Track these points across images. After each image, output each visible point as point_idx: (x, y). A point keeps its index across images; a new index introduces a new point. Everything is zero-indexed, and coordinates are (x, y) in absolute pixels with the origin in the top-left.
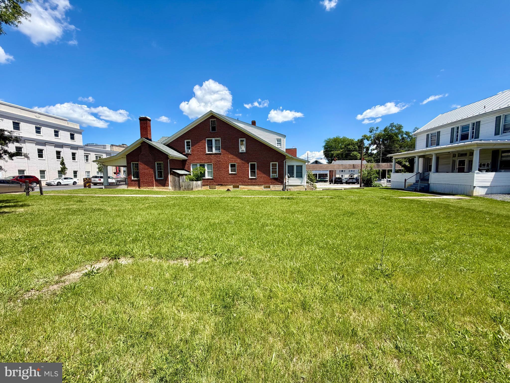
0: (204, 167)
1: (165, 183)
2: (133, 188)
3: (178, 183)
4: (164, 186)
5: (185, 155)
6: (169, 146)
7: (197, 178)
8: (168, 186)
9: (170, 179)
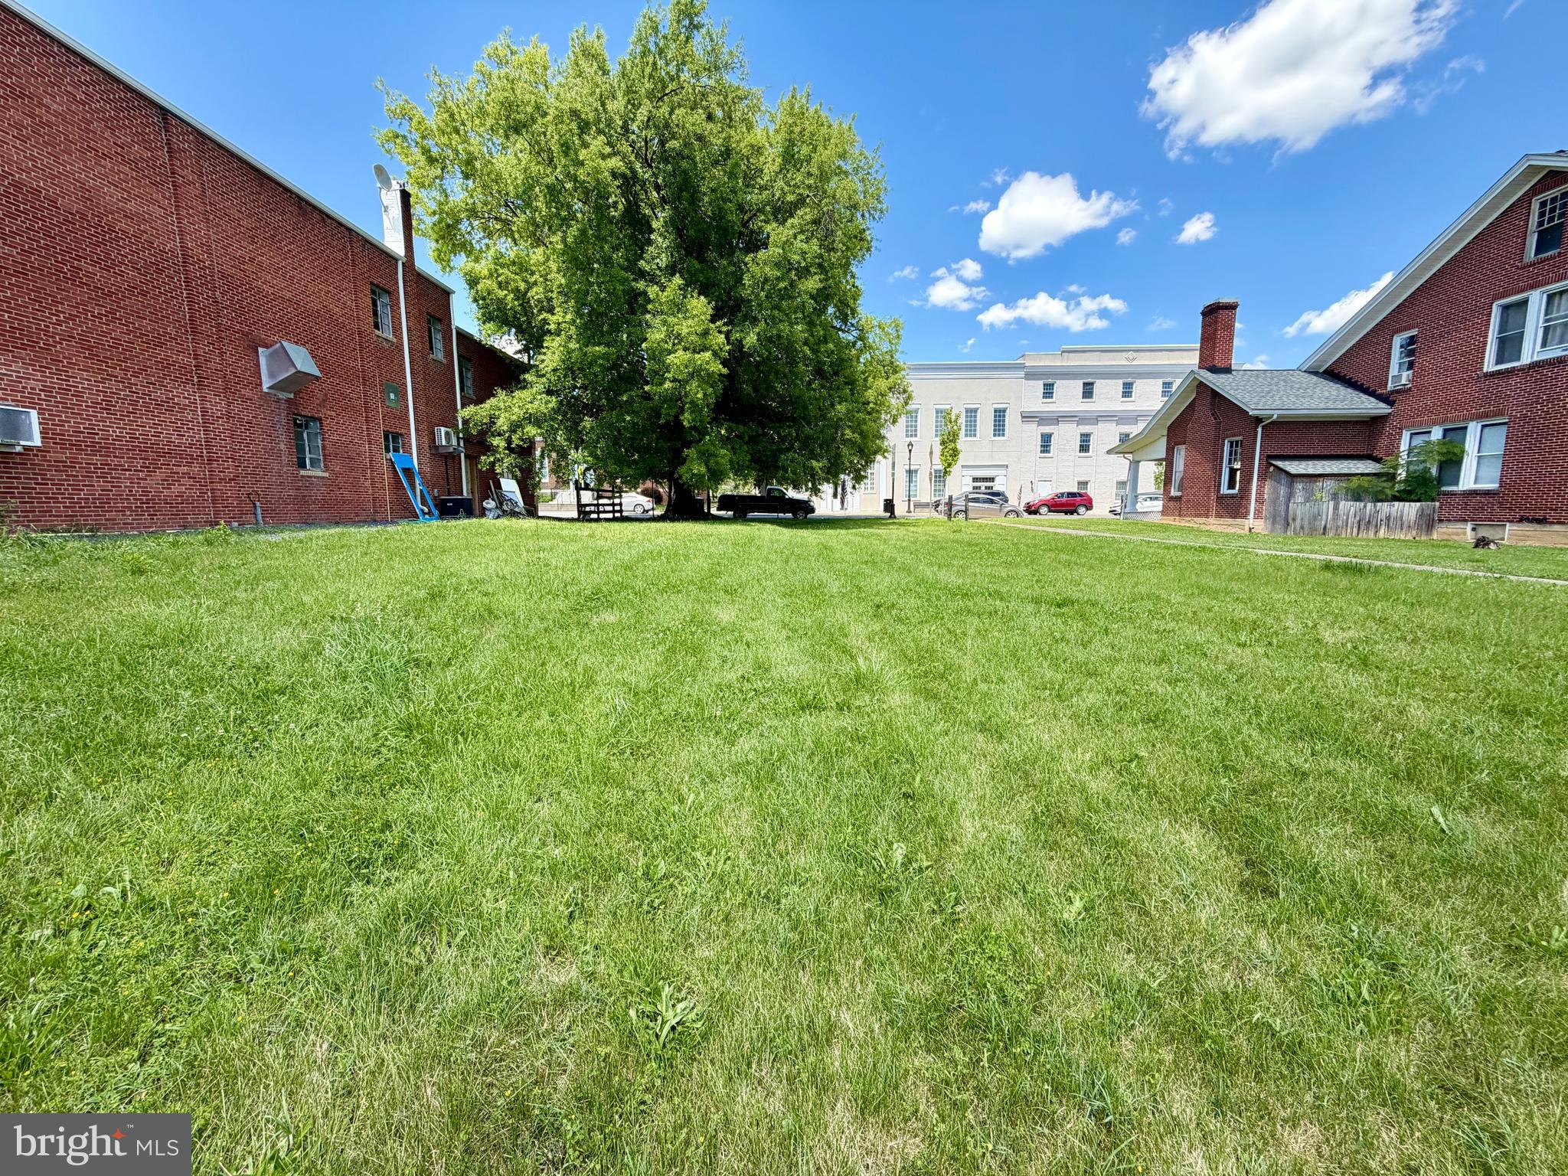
1: (1240, 506)
2: (1168, 520)
3: (1283, 507)
4: (1235, 516)
5: (1381, 398)
6: (1332, 374)
7: (1410, 492)
8: (1245, 516)
9: (1260, 493)
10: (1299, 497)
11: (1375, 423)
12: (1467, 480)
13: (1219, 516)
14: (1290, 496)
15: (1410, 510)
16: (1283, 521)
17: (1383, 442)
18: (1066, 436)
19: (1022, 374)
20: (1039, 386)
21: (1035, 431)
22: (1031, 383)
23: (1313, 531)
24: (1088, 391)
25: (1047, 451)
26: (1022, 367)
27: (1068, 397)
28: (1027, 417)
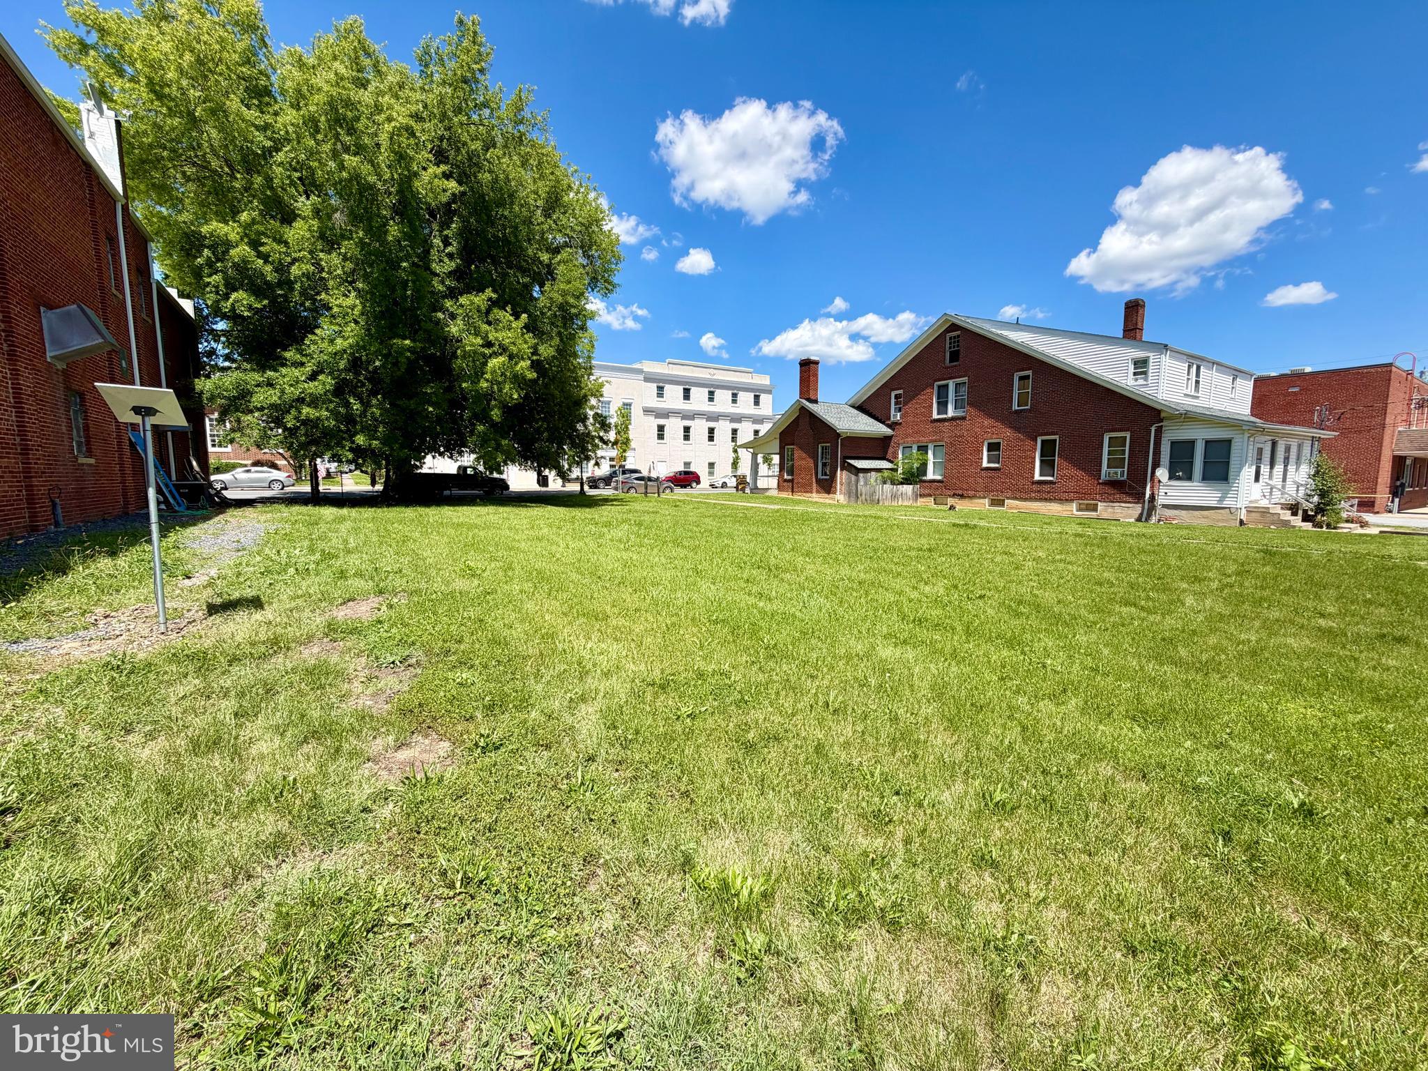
0: (927, 453)
1: (831, 486)
2: (784, 495)
3: (854, 488)
4: (829, 492)
5: (889, 426)
6: (862, 408)
7: (906, 479)
8: (835, 493)
9: (841, 479)
10: (862, 482)
11: (886, 440)
12: (930, 475)
13: (818, 492)
14: (857, 481)
15: (908, 489)
16: (854, 495)
17: (891, 450)
18: (674, 427)
19: (642, 377)
20: (653, 387)
21: (654, 422)
22: (649, 384)
23: (872, 501)
24: (687, 395)
25: (663, 439)
26: (640, 371)
27: (673, 395)
28: (647, 411)
